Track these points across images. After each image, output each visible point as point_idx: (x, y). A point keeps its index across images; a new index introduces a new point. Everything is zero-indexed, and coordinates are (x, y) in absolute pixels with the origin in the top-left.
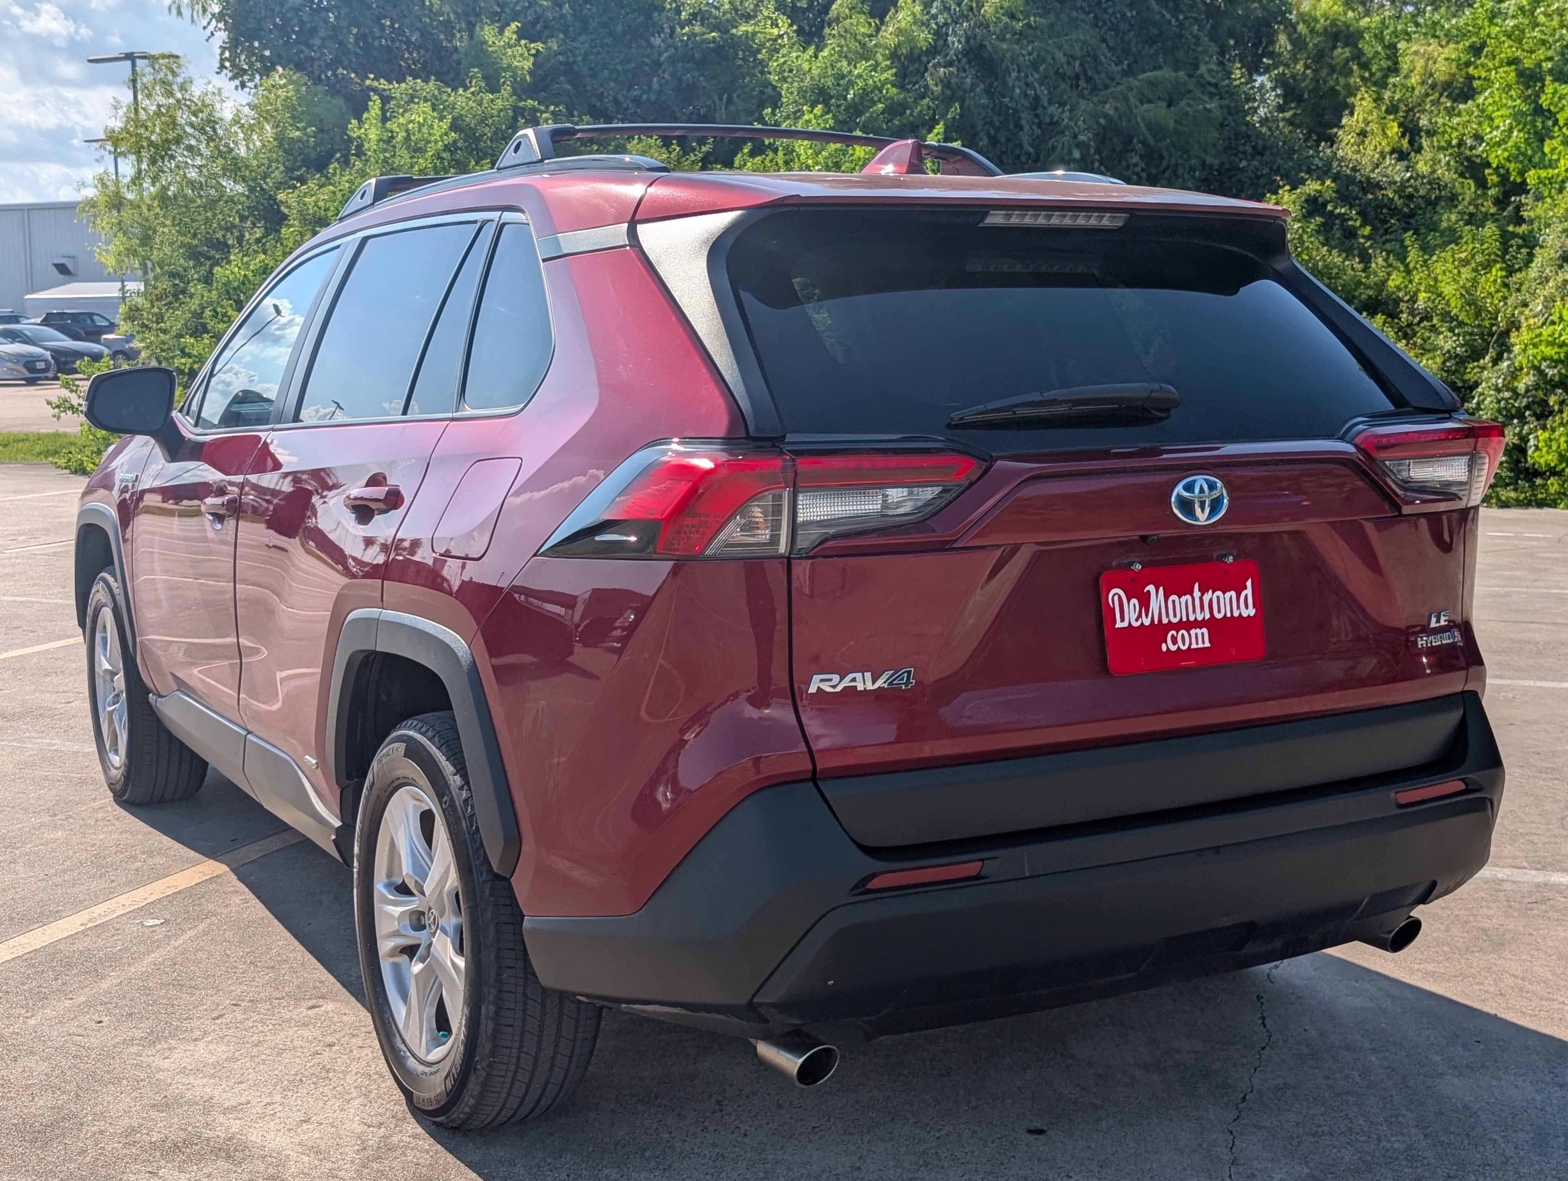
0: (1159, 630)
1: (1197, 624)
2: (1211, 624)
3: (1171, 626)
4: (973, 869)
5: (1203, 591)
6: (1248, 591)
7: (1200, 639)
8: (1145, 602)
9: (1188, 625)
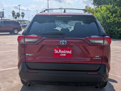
0: (60, 54)
1: (64, 53)
2: (66, 54)
3: (61, 53)
4: (37, 72)
5: (65, 50)
6: (71, 51)
7: (65, 55)
8: (59, 51)
9: (63, 54)
